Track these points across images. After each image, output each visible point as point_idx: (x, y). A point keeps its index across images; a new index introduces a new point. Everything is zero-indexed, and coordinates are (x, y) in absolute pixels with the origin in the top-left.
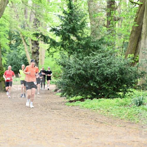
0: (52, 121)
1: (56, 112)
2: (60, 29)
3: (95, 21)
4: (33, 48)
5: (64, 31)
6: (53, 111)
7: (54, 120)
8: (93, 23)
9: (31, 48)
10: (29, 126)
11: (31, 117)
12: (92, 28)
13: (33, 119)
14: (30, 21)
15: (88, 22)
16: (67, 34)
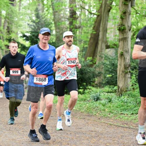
0: (22, 114)
1: (26, 106)
2: (29, 36)
3: (59, 29)
4: (6, 52)
5: (33, 37)
6: (23, 106)
7: (24, 114)
8: (58, 30)
9: (4, 51)
10: (3, 119)
11: (5, 111)
12: (56, 35)
13: (6, 112)
14: (4, 28)
15: (53, 30)
16: (35, 39)
